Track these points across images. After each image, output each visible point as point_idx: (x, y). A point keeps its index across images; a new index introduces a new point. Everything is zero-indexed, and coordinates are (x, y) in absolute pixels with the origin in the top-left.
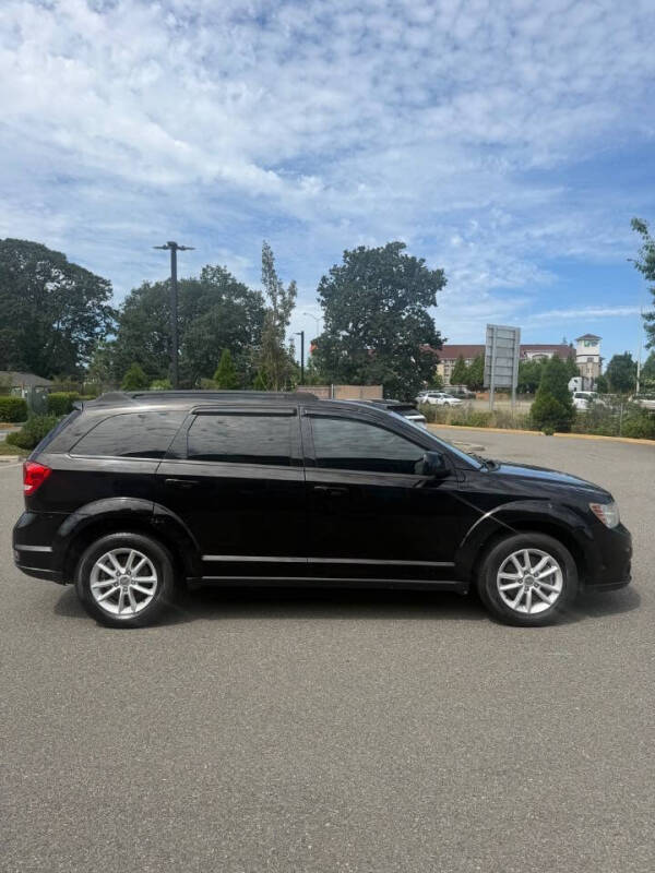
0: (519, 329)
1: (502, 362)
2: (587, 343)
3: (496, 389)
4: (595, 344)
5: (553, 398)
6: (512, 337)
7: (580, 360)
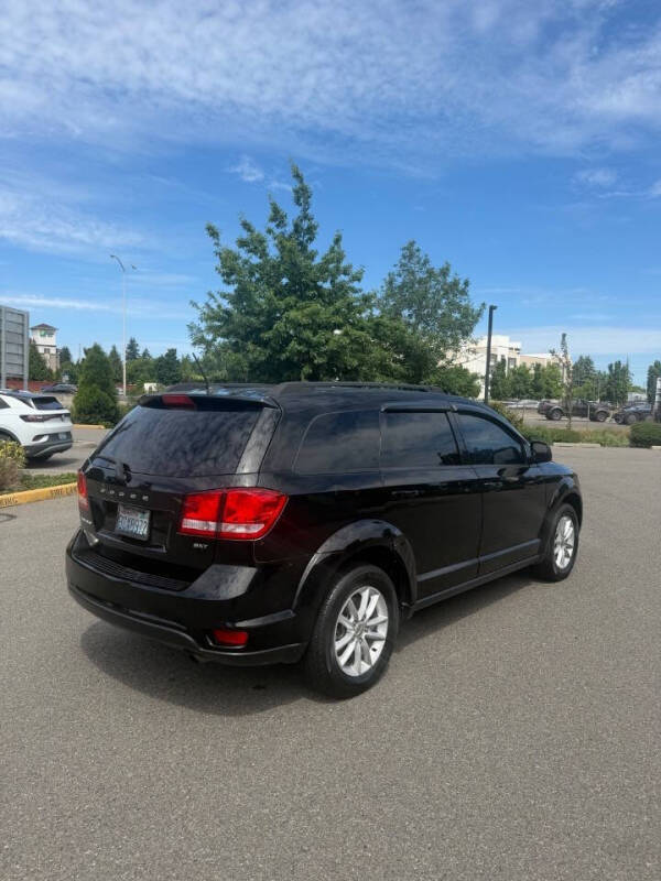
0: (28, 313)
1: (13, 349)
2: (43, 333)
3: (8, 379)
4: (51, 335)
5: (99, 390)
6: (20, 321)
7: (41, 350)
